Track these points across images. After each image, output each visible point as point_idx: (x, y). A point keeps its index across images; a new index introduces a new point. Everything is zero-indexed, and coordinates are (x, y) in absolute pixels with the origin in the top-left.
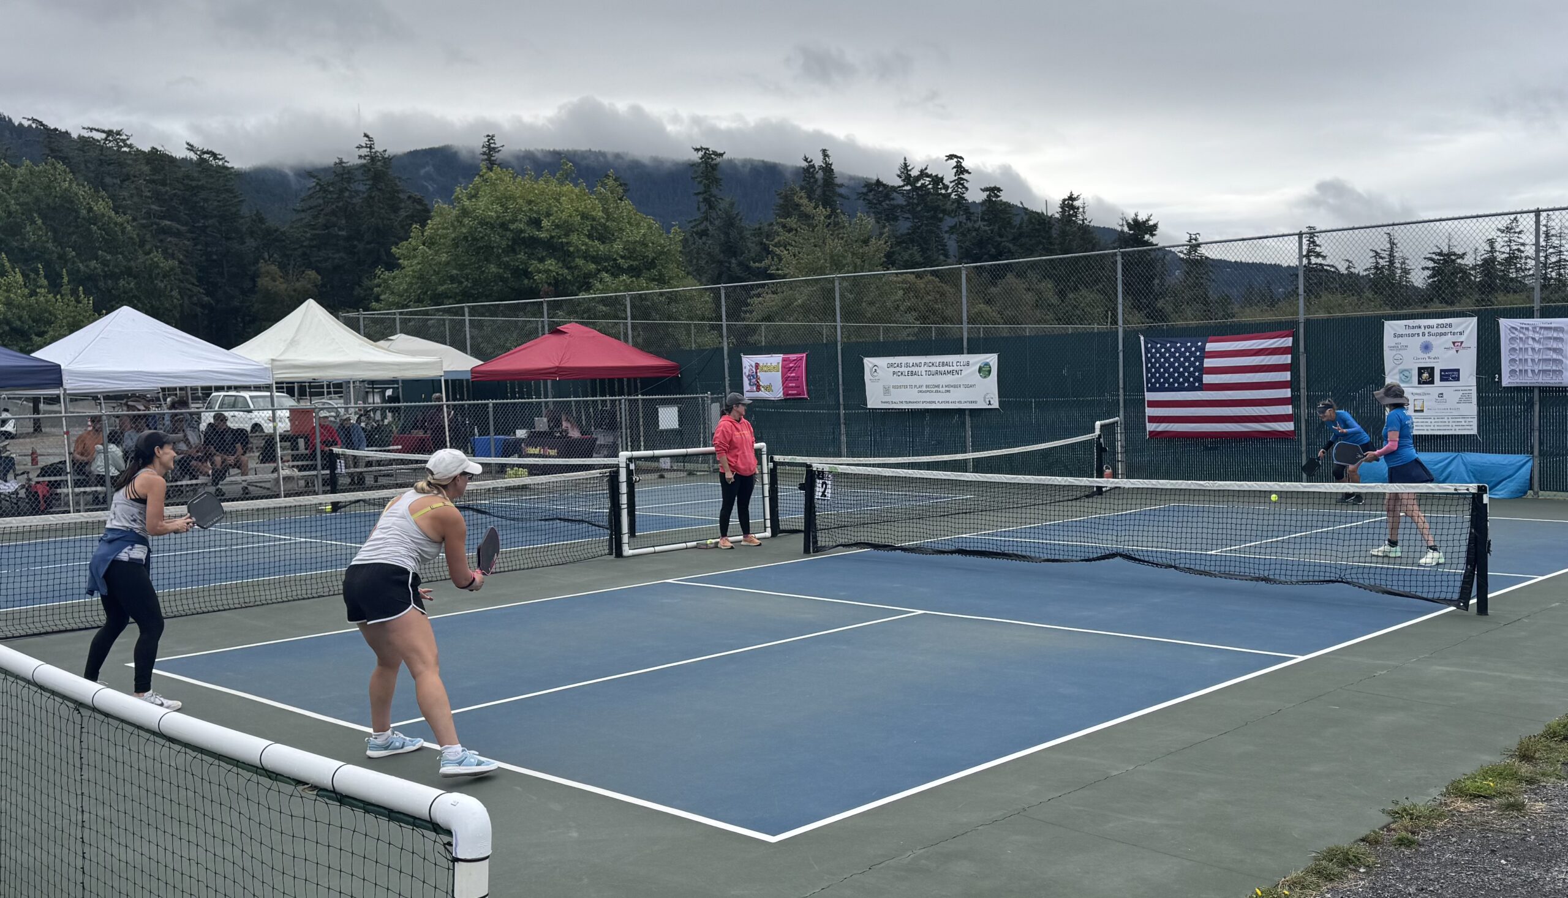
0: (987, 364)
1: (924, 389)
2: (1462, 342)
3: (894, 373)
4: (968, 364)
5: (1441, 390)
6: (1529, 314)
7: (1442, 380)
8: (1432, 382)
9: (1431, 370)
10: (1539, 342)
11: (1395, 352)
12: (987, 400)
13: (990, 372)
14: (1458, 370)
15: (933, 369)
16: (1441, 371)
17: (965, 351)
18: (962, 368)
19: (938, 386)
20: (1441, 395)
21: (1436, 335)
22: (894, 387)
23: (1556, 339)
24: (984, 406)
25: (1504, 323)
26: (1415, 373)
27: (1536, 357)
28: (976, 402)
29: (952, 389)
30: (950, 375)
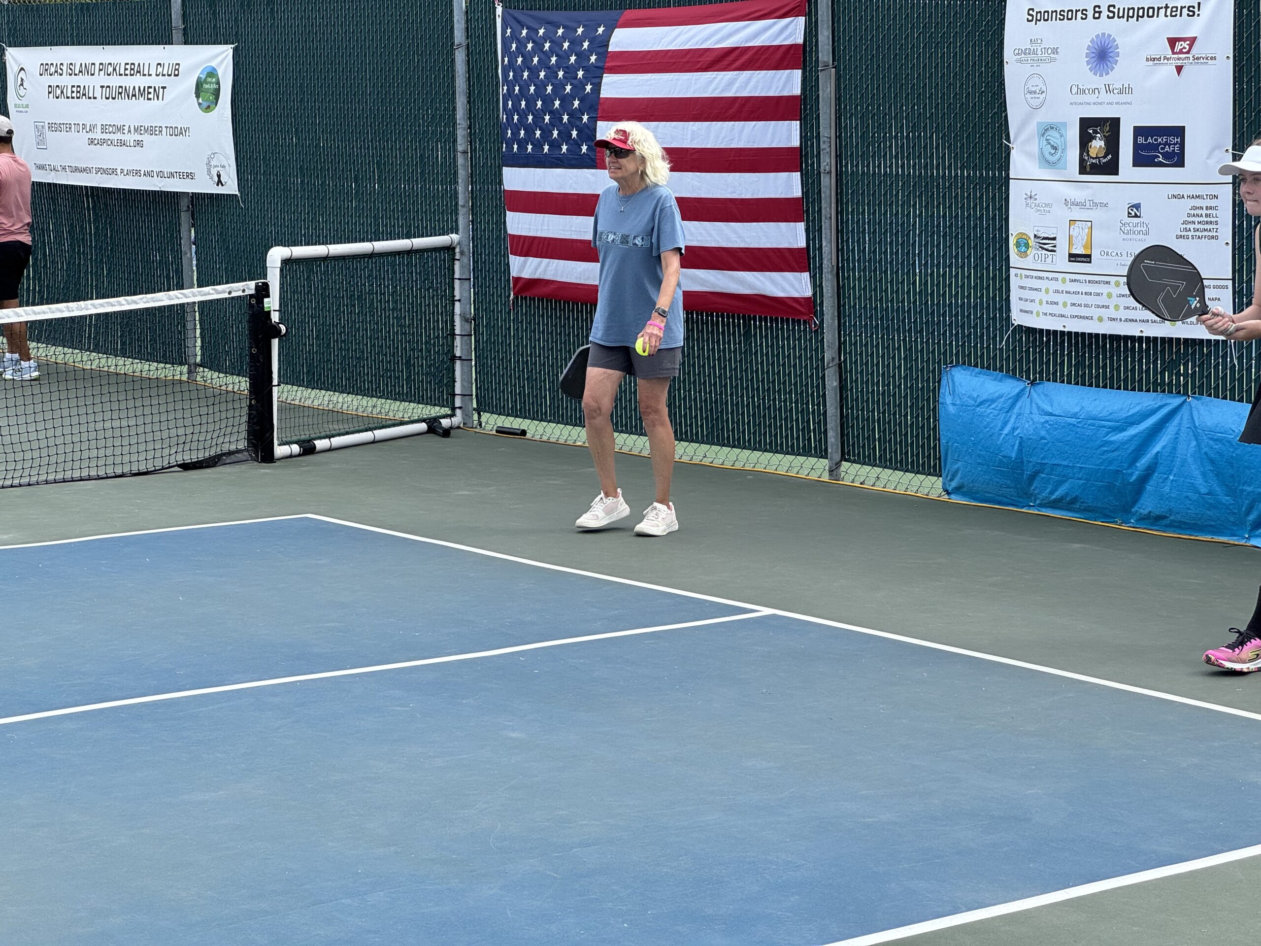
0: (213, 73)
1: (98, 135)
2: (1193, 40)
3: (51, 89)
4: (178, 71)
5: (1134, 194)
7: (1139, 161)
8: (1111, 167)
9: (1110, 129)
11: (1027, 69)
12: (216, 172)
13: (217, 93)
14: (1179, 132)
15: (115, 81)
16: (1139, 131)
17: (177, 35)
18: (165, 81)
19: (120, 129)
20: (1135, 211)
22: (51, 126)
26: (1074, 135)
28: (190, 176)
29: (146, 138)
30: (141, 99)
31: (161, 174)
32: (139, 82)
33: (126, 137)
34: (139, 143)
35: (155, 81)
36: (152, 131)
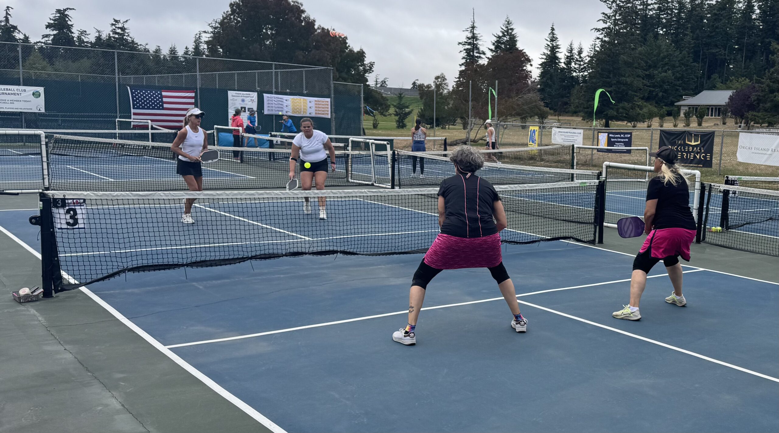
0: (38, 92)
2: (253, 100)
4: (25, 91)
6: (271, 93)
8: (245, 112)
9: (245, 108)
10: (276, 101)
11: (232, 101)
12: (37, 108)
13: (40, 95)
17: (21, 84)
18: (21, 92)
19: (5, 100)
21: (246, 97)
23: (281, 101)
24: (35, 111)
25: (266, 95)
27: (276, 106)
28: (31, 109)
29: (14, 102)
30: (12, 95)
31: (21, 109)
32: (10, 92)
33: (7, 102)
34: (13, 103)
35: (16, 92)
36: (17, 101)
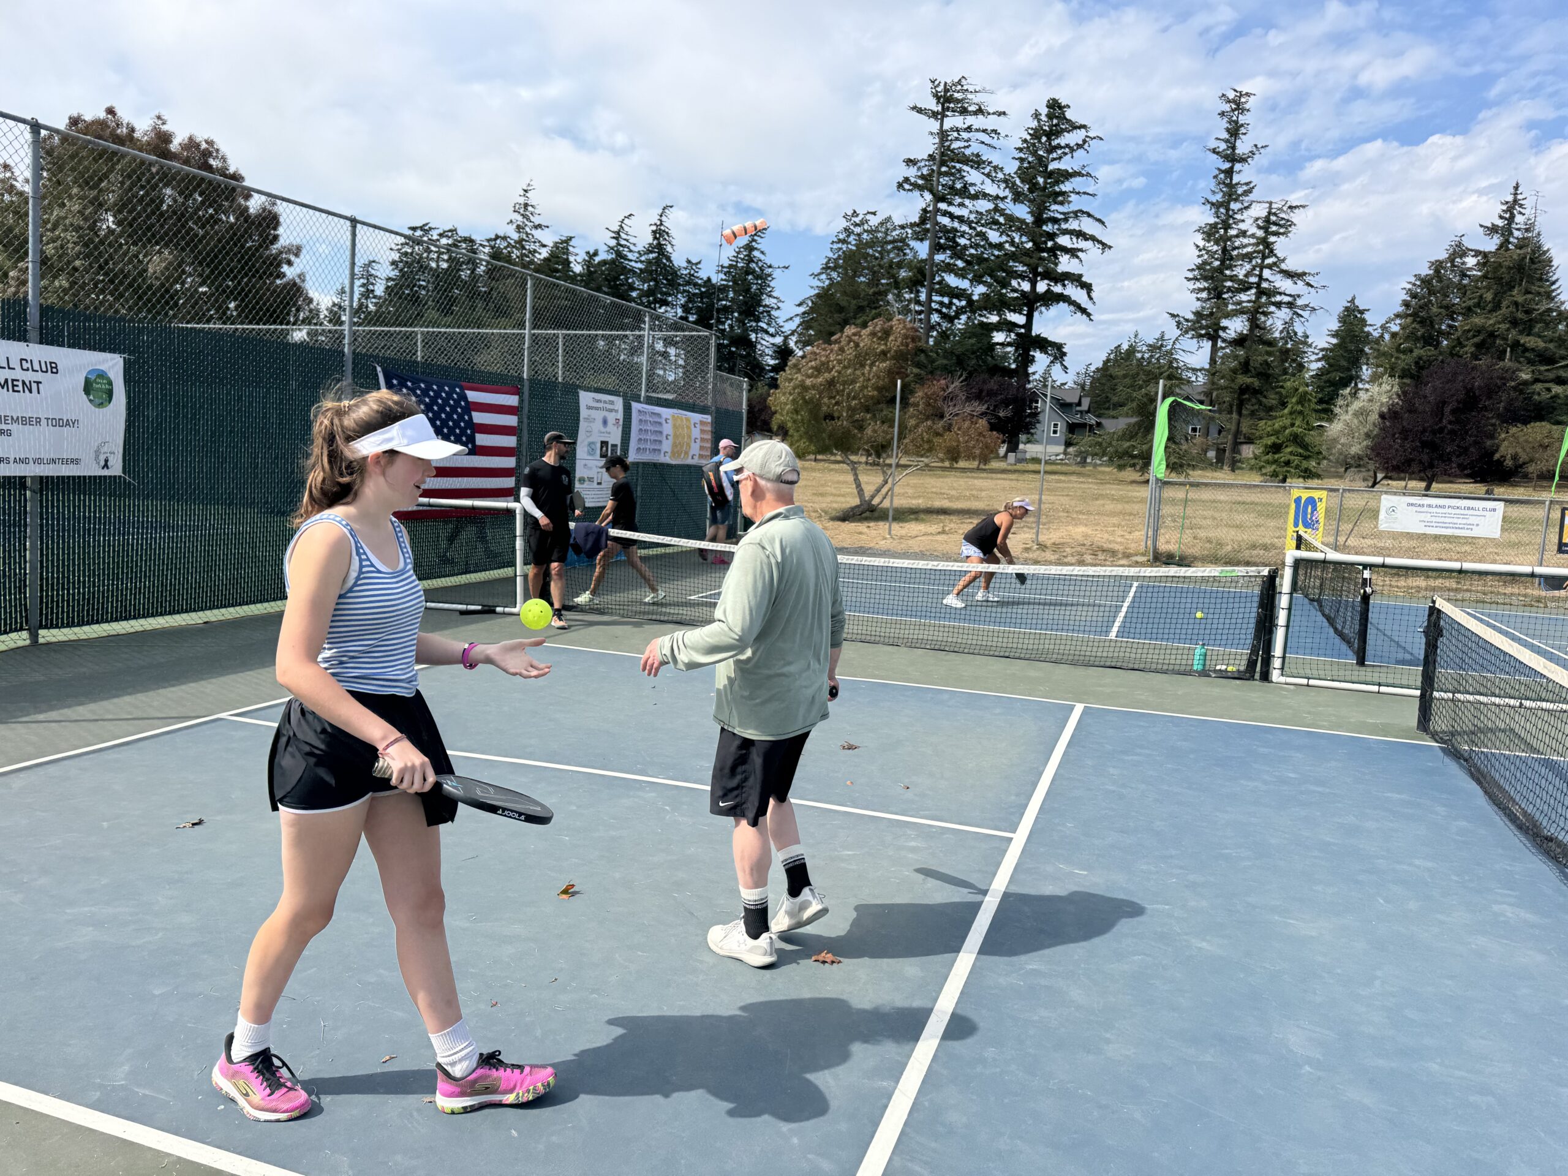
0: (102, 375)
2: (619, 420)
4: (53, 368)
6: (641, 401)
8: (607, 456)
9: (607, 444)
10: (652, 424)
11: (587, 424)
12: (102, 458)
13: (110, 394)
16: (611, 446)
17: (34, 336)
18: (39, 376)
21: (609, 410)
24: (90, 469)
25: (635, 406)
26: (599, 445)
27: (651, 439)
28: (75, 461)
29: (14, 427)
31: (38, 461)
34: (9, 431)
35: (18, 374)
36: (25, 421)
